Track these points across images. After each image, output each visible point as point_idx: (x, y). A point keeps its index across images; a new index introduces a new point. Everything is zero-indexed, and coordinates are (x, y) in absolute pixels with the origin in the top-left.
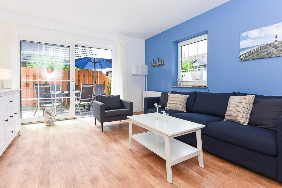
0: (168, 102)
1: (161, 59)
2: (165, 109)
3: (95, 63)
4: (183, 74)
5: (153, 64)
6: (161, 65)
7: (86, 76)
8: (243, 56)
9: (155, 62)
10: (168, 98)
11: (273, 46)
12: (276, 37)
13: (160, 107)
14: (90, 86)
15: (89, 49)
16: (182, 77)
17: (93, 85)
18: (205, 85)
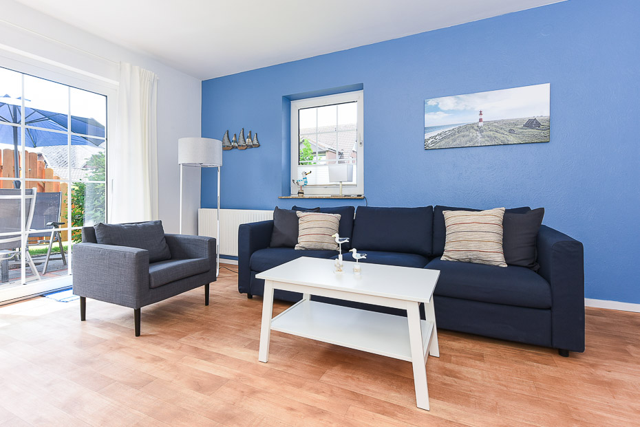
0: (301, 232)
1: (250, 132)
2: (296, 248)
5: (227, 143)
6: (251, 147)
8: (431, 140)
9: (234, 139)
10: (300, 222)
11: (476, 128)
12: (481, 114)
16: (305, 176)
18: (359, 194)
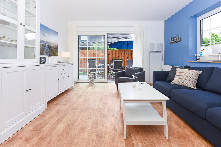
0: (176, 77)
1: (178, 36)
2: (171, 83)
3: (128, 44)
4: (202, 48)
5: (171, 41)
6: (178, 41)
7: (123, 54)
9: (173, 39)
10: (176, 72)
13: (137, 78)
14: (120, 61)
15: (130, 35)
16: (201, 52)
17: (122, 60)
